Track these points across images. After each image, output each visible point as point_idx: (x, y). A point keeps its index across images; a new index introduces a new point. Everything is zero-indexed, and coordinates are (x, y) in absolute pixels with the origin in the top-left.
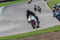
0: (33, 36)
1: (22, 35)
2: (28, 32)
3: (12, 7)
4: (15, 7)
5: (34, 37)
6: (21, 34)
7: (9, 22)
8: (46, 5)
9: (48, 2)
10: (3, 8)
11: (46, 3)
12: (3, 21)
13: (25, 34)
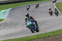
4: (23, 9)
5: (43, 39)
6: (29, 36)
7: (16, 24)
8: (55, 6)
9: (57, 3)
10: (10, 10)
11: (54, 5)
12: (10, 23)
13: (33, 37)
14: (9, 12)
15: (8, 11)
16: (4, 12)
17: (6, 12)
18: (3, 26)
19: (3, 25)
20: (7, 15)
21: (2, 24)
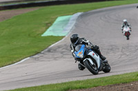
1: (121, 77)
4: (106, 16)
13: (127, 76)
14: (75, 22)
15: (73, 20)
16: (64, 21)
17: (68, 20)
18: (62, 53)
19: (60, 49)
20: (71, 28)
21: (59, 47)
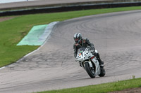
0: (123, 90)
1: (98, 87)
2: (112, 81)
3: (76, 23)
4: (83, 25)
5: (126, 92)
6: (95, 85)
7: (67, 58)
10: (54, 26)
12: (54, 55)
13: (105, 86)
14: (50, 31)
15: (49, 29)
18: (37, 62)
20: (46, 37)
